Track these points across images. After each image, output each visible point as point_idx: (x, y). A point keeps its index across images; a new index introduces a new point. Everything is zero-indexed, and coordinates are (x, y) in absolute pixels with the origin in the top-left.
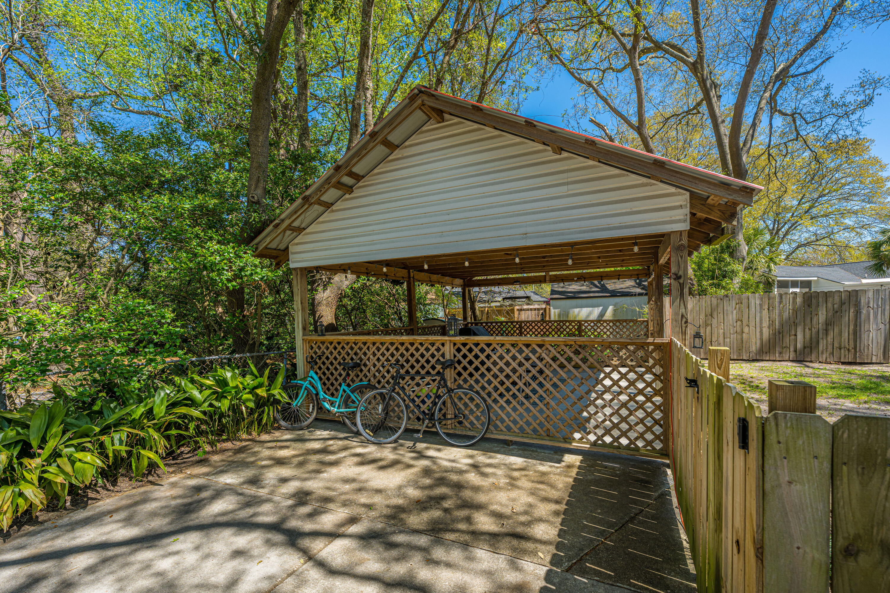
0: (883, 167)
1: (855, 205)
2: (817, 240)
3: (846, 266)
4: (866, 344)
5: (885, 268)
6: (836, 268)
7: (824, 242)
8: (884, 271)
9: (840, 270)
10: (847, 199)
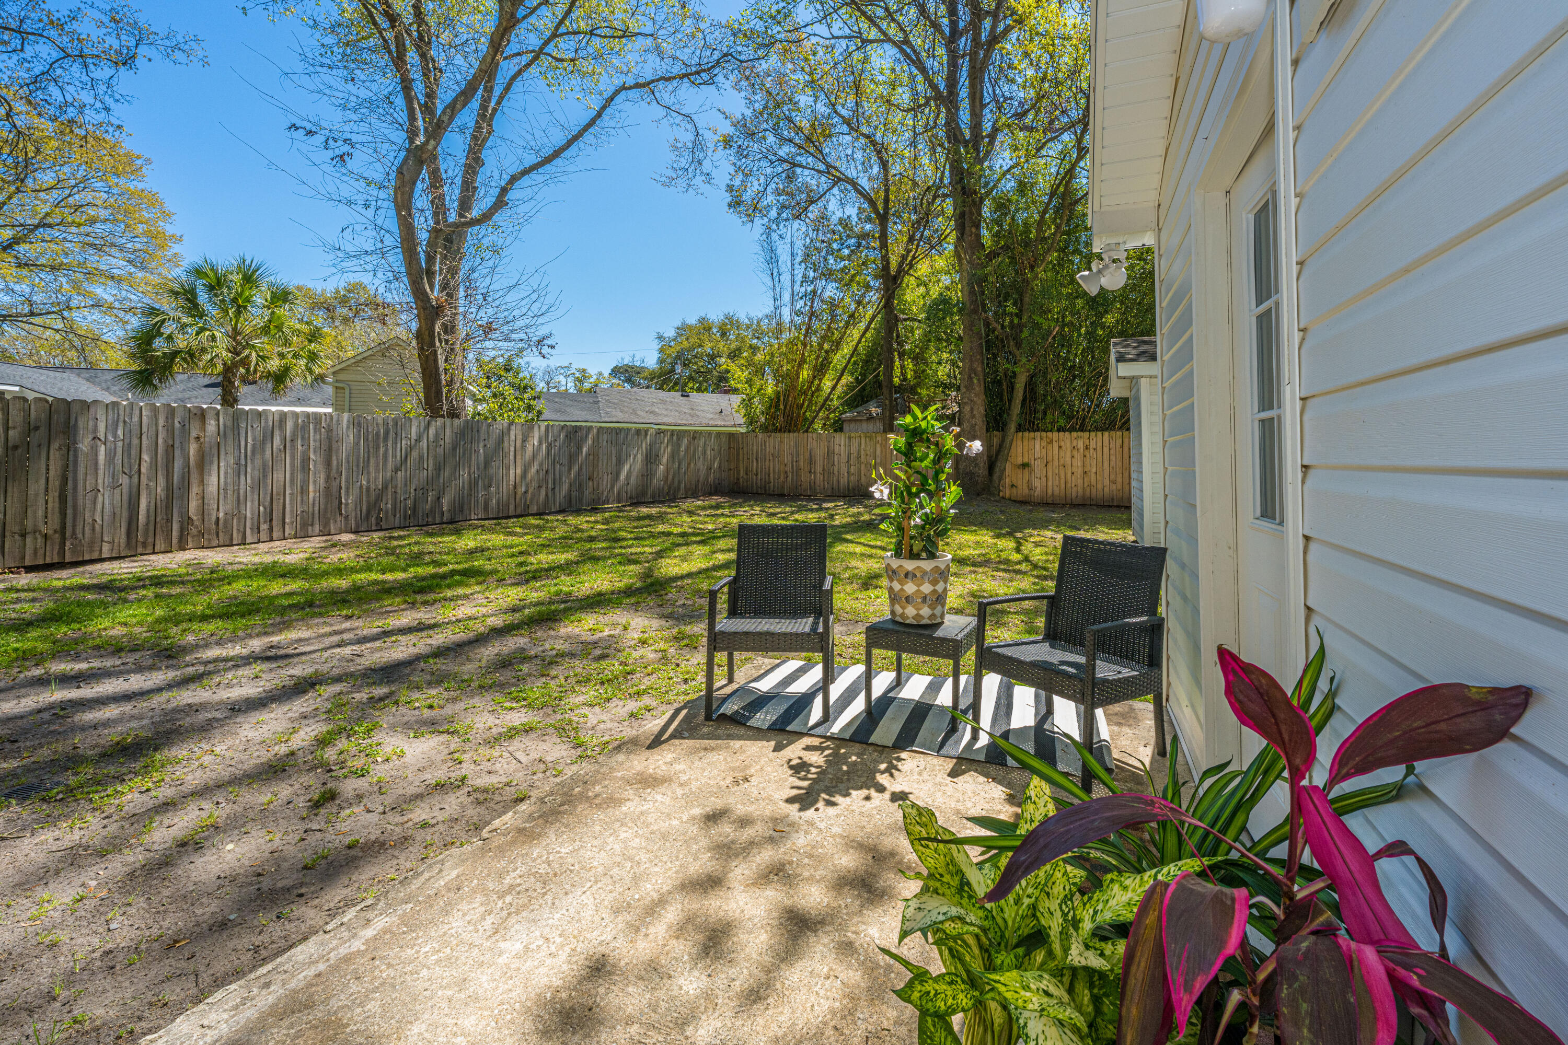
0: (167, 215)
1: (116, 263)
2: (32, 314)
3: (92, 374)
4: (88, 520)
5: (156, 382)
6: (68, 374)
7: (49, 320)
8: (155, 387)
9: (78, 379)
10: (98, 249)
